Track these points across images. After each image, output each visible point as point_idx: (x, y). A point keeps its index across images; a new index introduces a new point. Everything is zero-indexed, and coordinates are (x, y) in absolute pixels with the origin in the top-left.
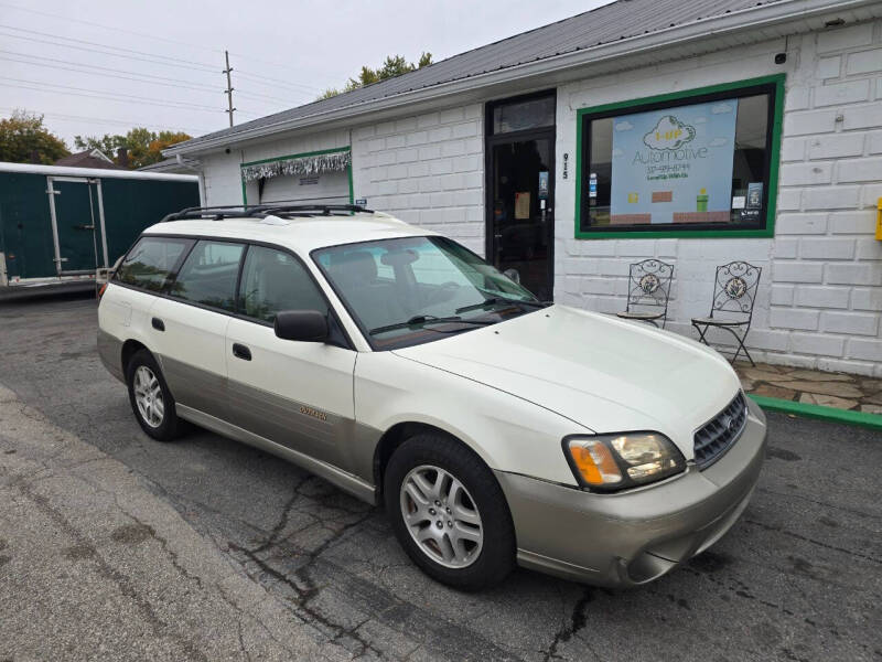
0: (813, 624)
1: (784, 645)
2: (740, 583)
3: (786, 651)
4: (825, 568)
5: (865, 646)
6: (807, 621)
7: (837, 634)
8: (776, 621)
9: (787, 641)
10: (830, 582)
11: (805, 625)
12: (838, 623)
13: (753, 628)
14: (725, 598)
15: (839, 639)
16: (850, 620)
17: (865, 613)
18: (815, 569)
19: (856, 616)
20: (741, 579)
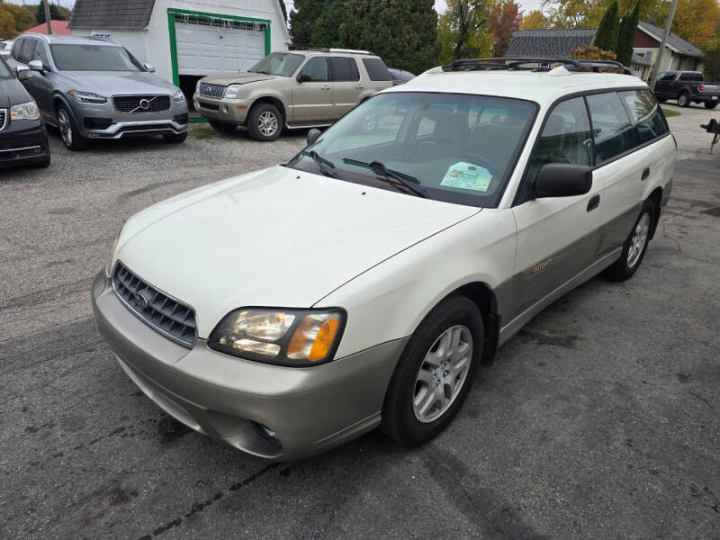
0: (55, 456)
1: (58, 428)
2: (132, 435)
3: (53, 426)
4: (101, 515)
5: (8, 474)
6: (61, 454)
7: (34, 464)
8: (79, 436)
9: (58, 432)
10: (81, 504)
11: (59, 450)
12: (39, 474)
13: (85, 419)
14: (124, 418)
15: (29, 463)
16: (34, 484)
17: (27, 501)
18: (105, 504)
19: (32, 492)
20: (137, 439)
